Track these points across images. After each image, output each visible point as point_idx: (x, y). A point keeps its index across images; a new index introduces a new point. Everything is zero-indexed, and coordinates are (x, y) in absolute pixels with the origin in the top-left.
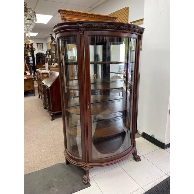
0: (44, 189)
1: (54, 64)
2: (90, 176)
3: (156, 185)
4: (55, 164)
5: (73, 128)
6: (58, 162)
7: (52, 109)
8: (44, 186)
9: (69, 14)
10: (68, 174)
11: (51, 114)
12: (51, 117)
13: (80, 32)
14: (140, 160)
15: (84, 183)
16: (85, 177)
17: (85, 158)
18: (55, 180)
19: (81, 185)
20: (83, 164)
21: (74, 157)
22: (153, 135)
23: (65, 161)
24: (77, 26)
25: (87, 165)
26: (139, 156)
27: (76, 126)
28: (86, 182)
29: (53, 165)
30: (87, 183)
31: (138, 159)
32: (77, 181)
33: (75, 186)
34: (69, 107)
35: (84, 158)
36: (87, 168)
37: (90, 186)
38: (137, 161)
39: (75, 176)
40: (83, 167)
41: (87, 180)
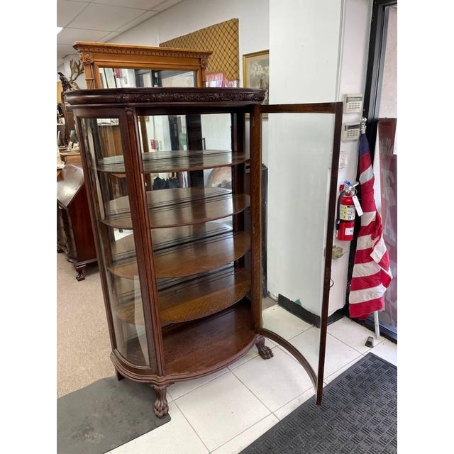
0: (73, 437)
1: (75, 144)
2: (169, 400)
3: (300, 404)
4: (93, 381)
5: (126, 305)
6: (98, 377)
7: (78, 254)
8: (73, 431)
9: (100, 52)
10: (122, 402)
11: (75, 266)
12: (76, 274)
13: (127, 111)
14: (272, 356)
15: (157, 416)
16: (158, 403)
17: (157, 365)
18: (97, 415)
19: (151, 421)
20: (152, 378)
21: (132, 365)
22: (298, 301)
23: (114, 374)
24: (119, 97)
25: (162, 379)
26: (268, 349)
27: (133, 299)
28: (161, 414)
29: (88, 384)
30: (164, 415)
31: (267, 354)
32: (142, 414)
33: (138, 423)
34: (115, 261)
35: (154, 365)
36: (162, 385)
37: (169, 419)
38: (265, 359)
39: (137, 403)
40: (154, 384)
41: (163, 409)
